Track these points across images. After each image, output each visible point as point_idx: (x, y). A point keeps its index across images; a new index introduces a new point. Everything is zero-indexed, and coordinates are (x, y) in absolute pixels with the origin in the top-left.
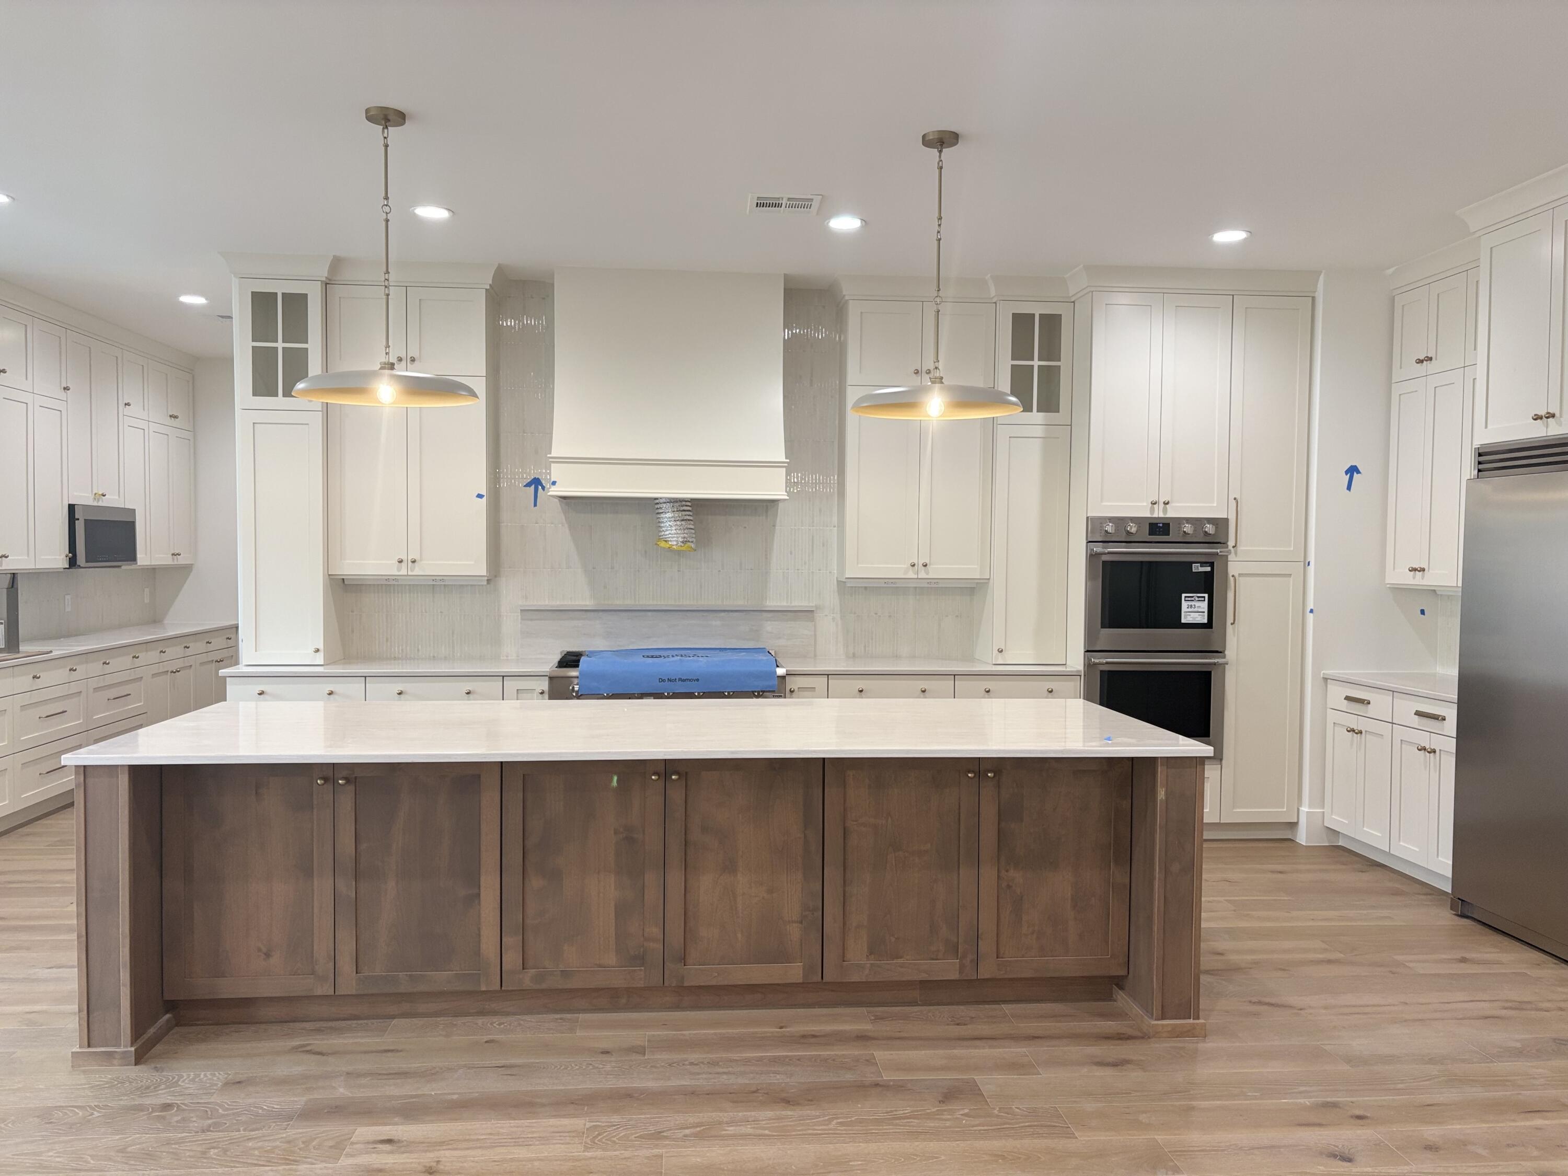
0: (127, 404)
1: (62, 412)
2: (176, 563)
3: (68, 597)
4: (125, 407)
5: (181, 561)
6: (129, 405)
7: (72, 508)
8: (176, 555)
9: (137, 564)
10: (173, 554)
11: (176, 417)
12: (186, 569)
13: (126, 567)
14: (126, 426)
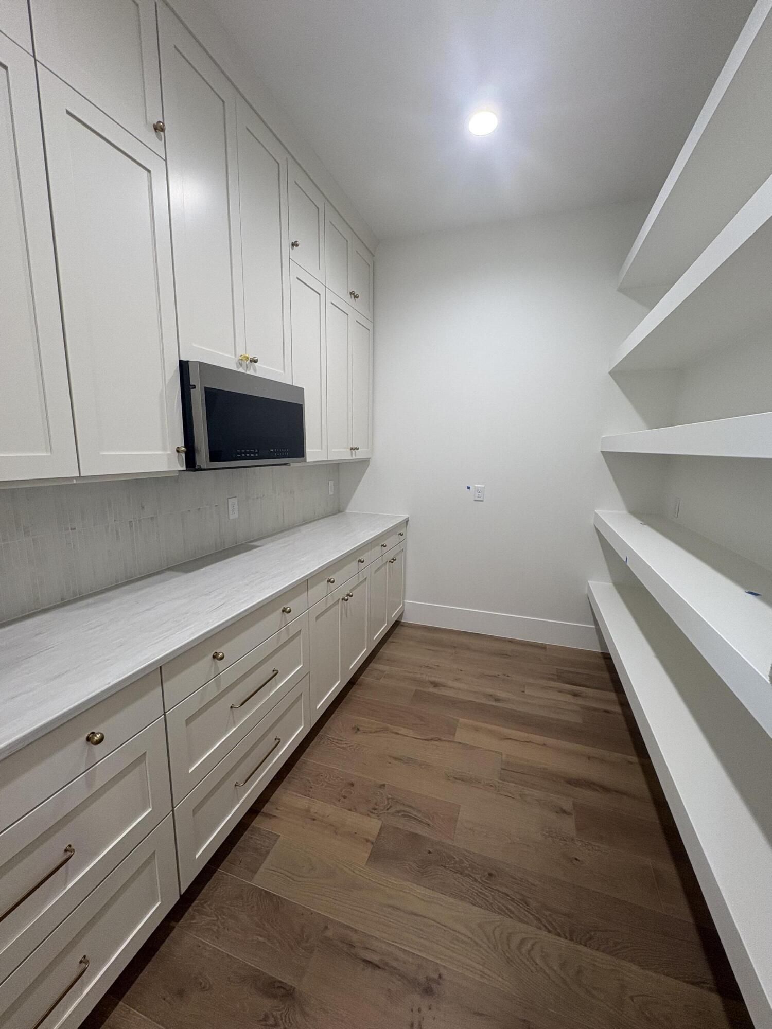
0: (295, 244)
1: (152, 172)
2: (354, 458)
3: (235, 501)
4: (293, 249)
5: (359, 455)
6: (297, 245)
7: (184, 367)
8: (354, 449)
9: (305, 461)
10: (351, 449)
11: (356, 297)
12: (364, 463)
13: (295, 464)
14: (294, 279)
